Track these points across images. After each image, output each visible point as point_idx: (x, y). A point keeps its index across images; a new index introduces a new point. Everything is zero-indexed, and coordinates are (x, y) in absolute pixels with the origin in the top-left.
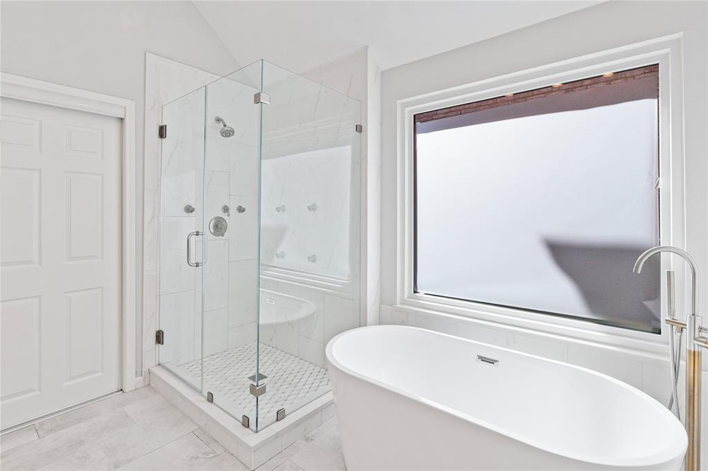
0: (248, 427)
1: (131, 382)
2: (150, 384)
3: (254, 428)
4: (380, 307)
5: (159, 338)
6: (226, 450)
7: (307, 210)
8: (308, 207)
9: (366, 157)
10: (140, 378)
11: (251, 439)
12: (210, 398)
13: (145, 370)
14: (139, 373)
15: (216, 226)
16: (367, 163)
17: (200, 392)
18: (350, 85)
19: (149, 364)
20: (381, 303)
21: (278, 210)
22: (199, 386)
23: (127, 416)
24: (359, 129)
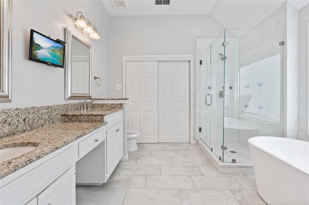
0: (221, 160)
1: (192, 142)
2: (197, 144)
3: (222, 161)
4: (297, 133)
5: (200, 130)
6: (214, 166)
7: (257, 85)
8: (258, 85)
9: (286, 57)
10: (194, 141)
11: (220, 163)
12: (212, 150)
13: (196, 139)
14: (194, 139)
15: (220, 94)
16: (287, 59)
17: (209, 148)
18: (278, 23)
19: (197, 138)
20: (298, 132)
21: (245, 87)
22: (209, 146)
23: (190, 149)
24: (282, 43)
